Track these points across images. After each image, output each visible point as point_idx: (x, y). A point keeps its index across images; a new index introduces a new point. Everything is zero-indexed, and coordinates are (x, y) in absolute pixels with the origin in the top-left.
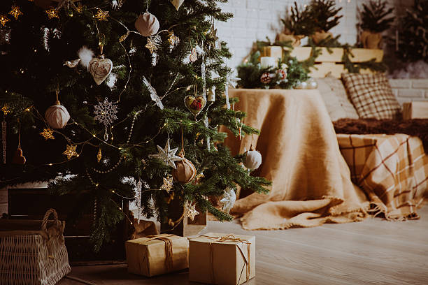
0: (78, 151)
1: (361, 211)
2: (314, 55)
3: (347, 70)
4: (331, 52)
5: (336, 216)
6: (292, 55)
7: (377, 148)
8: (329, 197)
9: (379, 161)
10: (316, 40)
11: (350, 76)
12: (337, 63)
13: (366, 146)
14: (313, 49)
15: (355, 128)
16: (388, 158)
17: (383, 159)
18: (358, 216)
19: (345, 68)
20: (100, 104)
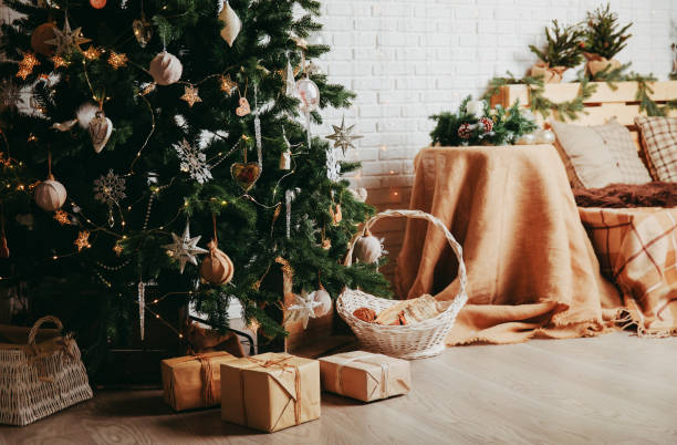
0: (90, 240)
1: (595, 322)
2: (585, 93)
3: (645, 113)
4: (615, 88)
5: (562, 328)
6: (544, 95)
7: (633, 228)
8: (548, 300)
9: (638, 247)
10: (594, 73)
11: (649, 122)
12: (628, 103)
13: (621, 225)
14: (584, 84)
15: (615, 199)
16: (652, 242)
17: (645, 243)
18: (590, 328)
19: (641, 110)
20: (102, 178)
